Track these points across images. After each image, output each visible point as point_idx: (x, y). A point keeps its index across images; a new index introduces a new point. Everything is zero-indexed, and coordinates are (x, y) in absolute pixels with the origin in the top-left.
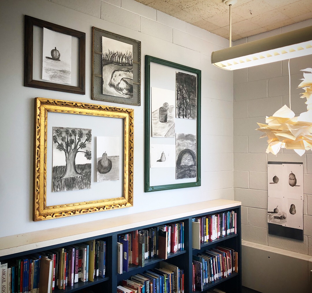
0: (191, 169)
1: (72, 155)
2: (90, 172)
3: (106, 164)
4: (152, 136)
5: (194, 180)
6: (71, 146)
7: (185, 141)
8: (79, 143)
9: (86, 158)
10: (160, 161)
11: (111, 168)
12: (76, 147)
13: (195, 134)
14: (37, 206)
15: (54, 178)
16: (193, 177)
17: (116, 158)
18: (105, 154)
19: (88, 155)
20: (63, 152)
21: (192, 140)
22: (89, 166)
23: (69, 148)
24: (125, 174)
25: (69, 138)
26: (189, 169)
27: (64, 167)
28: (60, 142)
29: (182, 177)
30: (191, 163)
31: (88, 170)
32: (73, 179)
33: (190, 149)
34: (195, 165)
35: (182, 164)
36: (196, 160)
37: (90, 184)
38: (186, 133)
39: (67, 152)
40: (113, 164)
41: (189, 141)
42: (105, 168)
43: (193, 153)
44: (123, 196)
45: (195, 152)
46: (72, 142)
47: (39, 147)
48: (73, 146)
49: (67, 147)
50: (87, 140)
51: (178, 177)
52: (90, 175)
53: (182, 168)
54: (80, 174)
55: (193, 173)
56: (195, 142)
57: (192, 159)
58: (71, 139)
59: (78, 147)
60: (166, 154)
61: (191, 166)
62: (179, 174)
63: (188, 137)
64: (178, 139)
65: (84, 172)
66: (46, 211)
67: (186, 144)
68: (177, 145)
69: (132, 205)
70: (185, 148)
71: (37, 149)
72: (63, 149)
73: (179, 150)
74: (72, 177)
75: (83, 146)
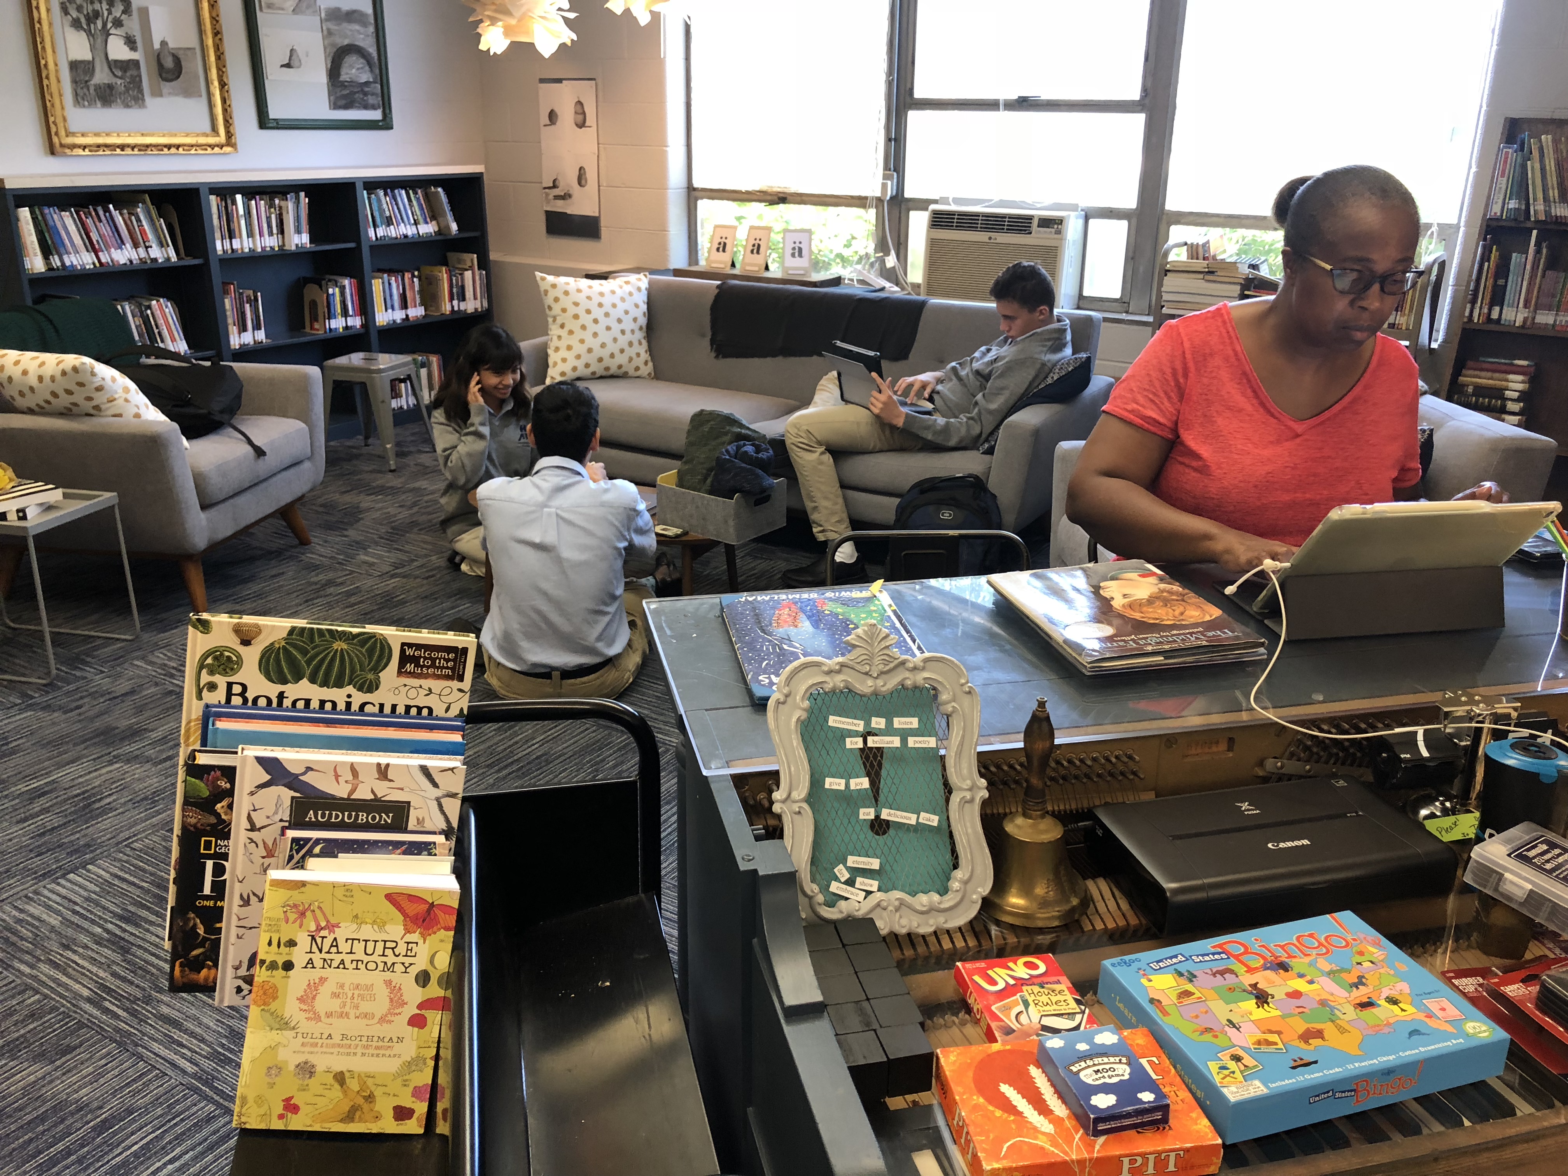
0: (366, 89)
1: (99, 41)
2: (140, 76)
3: (169, 63)
4: (261, 9)
5: (376, 115)
6: (95, 24)
7: (345, 25)
8: (110, 18)
9: (126, 48)
10: (288, 66)
11: (180, 73)
12: (104, 25)
13: (370, 11)
14: (53, 129)
15: (75, 82)
16: (374, 108)
17: (189, 53)
18: (164, 43)
19: (130, 42)
20: (83, 35)
21: (365, 24)
22: (136, 63)
23: (92, 26)
24: (212, 88)
25: (90, 8)
26: (362, 90)
27: (89, 62)
28: (75, 14)
29: (346, 107)
30: (365, 77)
31: (135, 73)
32: (110, 87)
33: (361, 44)
34: (375, 82)
35: (344, 77)
36: (377, 71)
37: (143, 100)
38: (346, 7)
39: (89, 33)
40: (183, 64)
41: (356, 27)
42: (168, 71)
43: (370, 54)
44: (214, 129)
45: (373, 51)
46: (97, 14)
47: (39, 22)
48: (99, 23)
49: (88, 25)
50: (124, 12)
51: (335, 106)
52: (141, 81)
53: (343, 85)
54: (120, 78)
55: (371, 100)
56: (371, 29)
57: (367, 68)
58: (94, 10)
59: (109, 25)
60: (300, 52)
61: (367, 83)
62: (337, 99)
63: (351, 16)
64: (327, 20)
65: (128, 74)
66: (70, 140)
67: (349, 33)
68: (325, 32)
69: (236, 149)
70: (346, 42)
71: (37, 26)
72: (82, 28)
73: (333, 45)
74: (106, 82)
75: (118, 23)
